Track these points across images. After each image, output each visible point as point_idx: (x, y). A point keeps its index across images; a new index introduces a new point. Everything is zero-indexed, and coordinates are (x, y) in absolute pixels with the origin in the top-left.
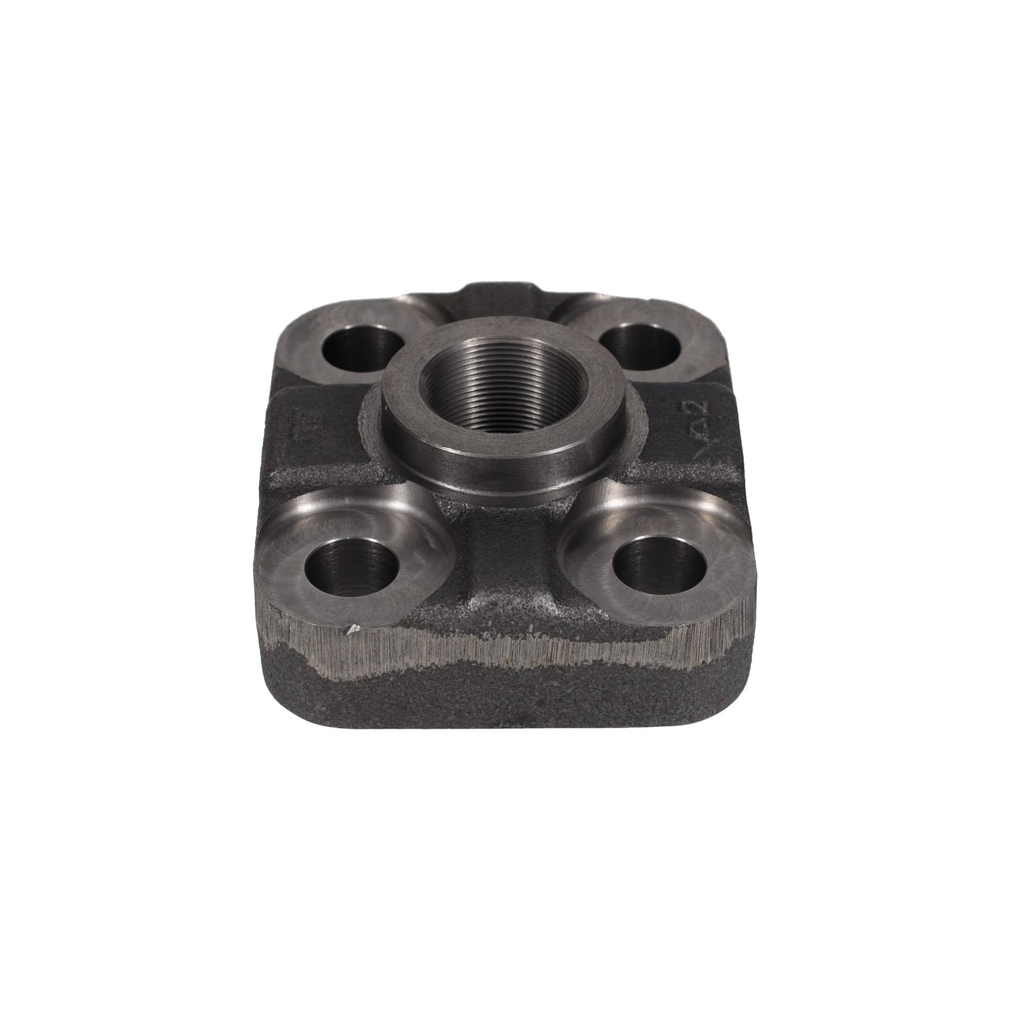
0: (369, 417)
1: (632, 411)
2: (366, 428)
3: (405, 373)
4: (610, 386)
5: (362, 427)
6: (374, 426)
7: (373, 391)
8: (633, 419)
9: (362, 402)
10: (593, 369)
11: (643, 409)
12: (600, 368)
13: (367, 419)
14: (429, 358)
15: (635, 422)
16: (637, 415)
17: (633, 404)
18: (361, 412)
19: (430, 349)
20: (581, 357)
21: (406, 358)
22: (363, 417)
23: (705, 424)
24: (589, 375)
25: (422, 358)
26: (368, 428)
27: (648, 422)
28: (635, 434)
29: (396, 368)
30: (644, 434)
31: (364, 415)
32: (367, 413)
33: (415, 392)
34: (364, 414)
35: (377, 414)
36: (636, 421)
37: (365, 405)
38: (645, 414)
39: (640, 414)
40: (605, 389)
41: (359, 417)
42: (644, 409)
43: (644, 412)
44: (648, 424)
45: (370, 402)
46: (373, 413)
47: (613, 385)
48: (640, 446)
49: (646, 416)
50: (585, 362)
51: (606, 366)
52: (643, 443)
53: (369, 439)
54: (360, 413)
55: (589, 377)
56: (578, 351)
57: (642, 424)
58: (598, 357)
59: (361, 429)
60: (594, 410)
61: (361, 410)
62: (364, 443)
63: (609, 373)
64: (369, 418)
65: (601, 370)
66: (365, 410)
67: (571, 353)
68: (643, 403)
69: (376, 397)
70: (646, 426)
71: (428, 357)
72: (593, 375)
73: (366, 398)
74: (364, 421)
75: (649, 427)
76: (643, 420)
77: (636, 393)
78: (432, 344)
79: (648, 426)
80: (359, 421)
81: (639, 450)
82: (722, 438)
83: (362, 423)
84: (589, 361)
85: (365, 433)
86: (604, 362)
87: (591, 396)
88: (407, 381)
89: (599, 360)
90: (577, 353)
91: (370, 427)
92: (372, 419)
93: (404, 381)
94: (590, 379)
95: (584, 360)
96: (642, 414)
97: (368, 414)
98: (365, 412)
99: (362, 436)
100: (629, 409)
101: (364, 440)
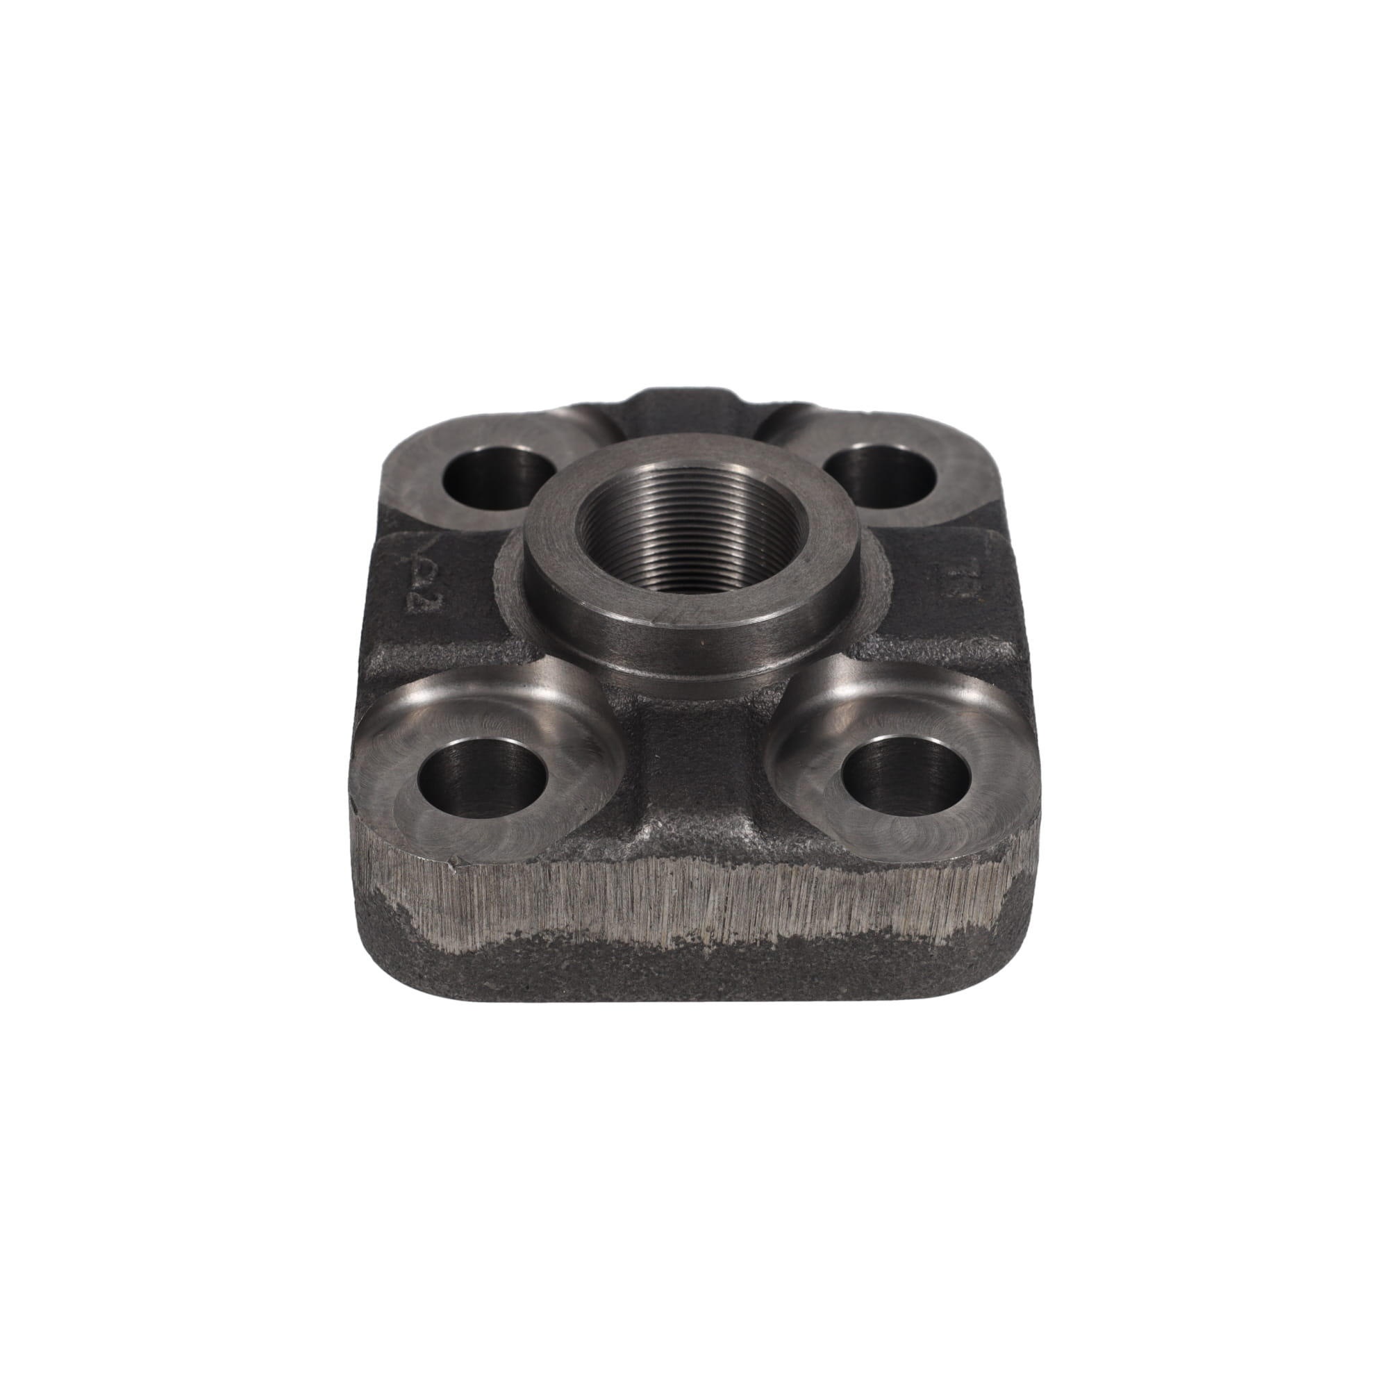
0: (879, 583)
1: (514, 590)
2: (880, 567)
3: (829, 539)
4: (547, 521)
5: (886, 568)
6: (870, 570)
7: (877, 619)
8: (514, 579)
9: (891, 603)
10: (567, 546)
11: (499, 592)
12: (557, 547)
13: (880, 579)
14: (797, 563)
15: (512, 575)
16: (507, 585)
17: (511, 601)
18: (890, 590)
19: (797, 574)
20: (583, 562)
21: (831, 562)
22: (887, 581)
23: (415, 573)
24: (573, 537)
25: (808, 561)
26: (878, 567)
27: (494, 576)
28: (515, 558)
29: (843, 548)
30: (502, 558)
31: (885, 585)
32: (882, 588)
33: (813, 514)
34: (886, 587)
35: (867, 586)
36: (510, 576)
37: (887, 600)
38: (496, 586)
39: (504, 586)
40: (554, 518)
41: (892, 582)
42: (496, 594)
43: (498, 588)
44: (495, 572)
45: (880, 604)
46: (874, 588)
47: (542, 523)
48: (509, 543)
49: (495, 583)
50: (577, 554)
51: (549, 549)
52: (505, 547)
53: (874, 552)
54: (891, 587)
55: (575, 535)
56: (586, 570)
57: (502, 572)
58: (559, 563)
59: (887, 566)
60: (571, 490)
61: (891, 592)
62: (880, 548)
63: (547, 540)
64: (878, 581)
65: (556, 544)
66: (885, 592)
67: (597, 568)
68: (497, 602)
69: (872, 611)
70: (497, 569)
71: (799, 563)
72: (568, 537)
73: (886, 610)
74: (884, 576)
75: (493, 567)
76: (501, 577)
77: (505, 615)
78: (795, 582)
79: (495, 570)
80: (892, 577)
81: (512, 537)
82: (397, 563)
83: (887, 574)
84: (571, 557)
85: (881, 560)
86: (552, 555)
87: (574, 508)
88: (827, 529)
89: (557, 558)
90: (587, 568)
91: (875, 569)
92: (873, 579)
93: (830, 528)
94: (573, 531)
95: (579, 557)
96: (500, 585)
97: (880, 587)
98: (884, 589)
99: (885, 557)
100: (517, 592)
101: (881, 551)
